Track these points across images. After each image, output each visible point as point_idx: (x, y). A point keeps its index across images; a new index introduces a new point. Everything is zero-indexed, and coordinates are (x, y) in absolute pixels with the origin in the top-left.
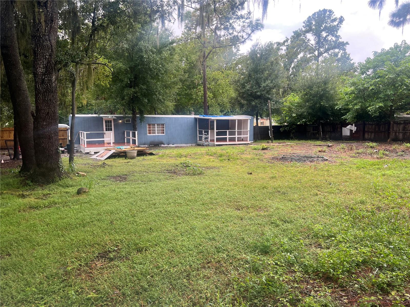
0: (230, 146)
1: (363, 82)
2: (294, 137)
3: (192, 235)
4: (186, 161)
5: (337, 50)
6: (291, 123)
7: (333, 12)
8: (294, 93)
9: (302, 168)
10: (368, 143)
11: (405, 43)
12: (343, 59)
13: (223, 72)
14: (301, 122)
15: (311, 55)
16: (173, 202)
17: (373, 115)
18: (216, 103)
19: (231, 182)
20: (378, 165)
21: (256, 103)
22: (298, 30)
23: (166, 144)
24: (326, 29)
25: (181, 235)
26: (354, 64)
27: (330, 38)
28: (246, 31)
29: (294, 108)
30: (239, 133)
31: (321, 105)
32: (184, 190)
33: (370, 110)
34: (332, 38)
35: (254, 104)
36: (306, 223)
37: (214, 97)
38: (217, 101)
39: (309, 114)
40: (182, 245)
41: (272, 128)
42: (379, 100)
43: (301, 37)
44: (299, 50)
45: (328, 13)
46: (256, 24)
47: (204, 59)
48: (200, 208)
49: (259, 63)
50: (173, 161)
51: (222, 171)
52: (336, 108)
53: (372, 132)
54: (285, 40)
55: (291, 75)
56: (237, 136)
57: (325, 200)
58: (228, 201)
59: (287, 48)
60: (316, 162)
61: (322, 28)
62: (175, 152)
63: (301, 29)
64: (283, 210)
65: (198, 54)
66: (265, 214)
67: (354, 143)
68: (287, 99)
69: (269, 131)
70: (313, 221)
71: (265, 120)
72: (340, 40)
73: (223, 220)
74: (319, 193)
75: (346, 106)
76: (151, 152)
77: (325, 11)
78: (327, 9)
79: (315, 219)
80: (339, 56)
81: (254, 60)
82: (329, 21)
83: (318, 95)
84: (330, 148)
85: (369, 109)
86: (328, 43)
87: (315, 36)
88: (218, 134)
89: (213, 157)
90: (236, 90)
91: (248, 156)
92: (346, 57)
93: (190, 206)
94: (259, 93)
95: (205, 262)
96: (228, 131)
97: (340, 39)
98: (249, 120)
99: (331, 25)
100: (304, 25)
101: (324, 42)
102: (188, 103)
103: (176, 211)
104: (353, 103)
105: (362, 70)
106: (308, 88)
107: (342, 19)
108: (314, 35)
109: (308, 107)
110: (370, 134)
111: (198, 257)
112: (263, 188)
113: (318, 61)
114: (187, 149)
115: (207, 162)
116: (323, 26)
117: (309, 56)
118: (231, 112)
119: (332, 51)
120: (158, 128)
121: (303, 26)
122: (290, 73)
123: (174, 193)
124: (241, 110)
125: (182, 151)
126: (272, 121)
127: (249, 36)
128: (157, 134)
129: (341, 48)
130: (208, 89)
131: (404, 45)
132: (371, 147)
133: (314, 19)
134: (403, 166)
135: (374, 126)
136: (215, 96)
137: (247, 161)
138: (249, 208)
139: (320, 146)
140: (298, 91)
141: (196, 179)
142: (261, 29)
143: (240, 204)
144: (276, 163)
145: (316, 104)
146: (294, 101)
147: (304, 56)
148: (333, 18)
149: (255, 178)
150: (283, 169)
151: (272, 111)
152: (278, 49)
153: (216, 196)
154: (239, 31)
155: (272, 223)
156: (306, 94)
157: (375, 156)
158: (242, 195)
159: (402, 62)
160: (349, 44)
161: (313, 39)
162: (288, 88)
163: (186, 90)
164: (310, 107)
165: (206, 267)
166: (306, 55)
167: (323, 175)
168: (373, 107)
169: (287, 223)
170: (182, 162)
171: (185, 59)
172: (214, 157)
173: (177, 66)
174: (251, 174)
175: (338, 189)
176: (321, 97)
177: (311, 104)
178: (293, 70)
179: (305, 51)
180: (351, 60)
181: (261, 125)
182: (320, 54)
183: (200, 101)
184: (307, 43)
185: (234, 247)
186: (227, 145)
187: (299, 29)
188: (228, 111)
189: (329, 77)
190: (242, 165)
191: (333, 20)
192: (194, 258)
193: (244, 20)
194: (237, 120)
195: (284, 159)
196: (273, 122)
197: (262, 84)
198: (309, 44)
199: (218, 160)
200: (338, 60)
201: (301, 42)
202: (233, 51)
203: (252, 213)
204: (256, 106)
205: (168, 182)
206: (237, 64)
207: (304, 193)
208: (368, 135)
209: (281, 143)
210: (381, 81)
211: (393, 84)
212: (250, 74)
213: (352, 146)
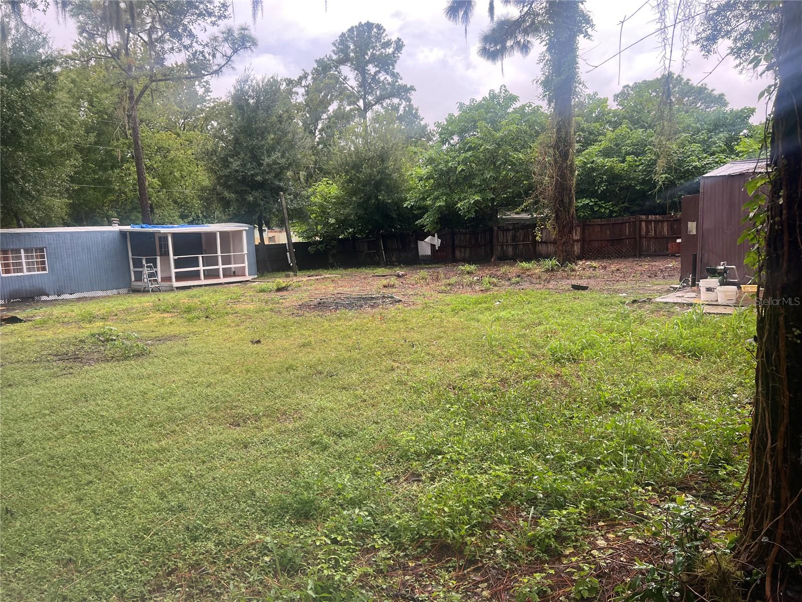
0: (207, 288)
1: (445, 157)
2: (335, 264)
3: (125, 508)
4: (104, 328)
5: (396, 101)
6: (328, 236)
7: (384, 30)
8: (327, 179)
9: (358, 321)
10: (463, 265)
11: (506, 91)
12: (407, 117)
13: (178, 135)
14: (346, 234)
15: (352, 107)
16: (71, 432)
17: (466, 216)
18: (168, 200)
19: (217, 364)
20: (485, 302)
21: (256, 198)
22: (323, 59)
23: (52, 292)
24: (374, 59)
25: (95, 513)
26: (426, 126)
27: (382, 76)
28: (220, 49)
29: (330, 207)
30: (227, 260)
31: (379, 200)
32: (102, 397)
33: (462, 209)
34: (386, 78)
35: (252, 199)
36: (381, 431)
37: (162, 187)
38: (170, 195)
39: (359, 218)
40: (98, 541)
41: (292, 247)
42: (473, 190)
43: (331, 72)
44: (329, 97)
45: (375, 30)
46: (240, 36)
47: (131, 103)
48: (144, 435)
49: (253, 117)
50: (71, 332)
51: (194, 344)
52: (405, 206)
53: (465, 247)
54: (302, 75)
55: (318, 145)
56: (221, 267)
57: (409, 378)
58: (211, 408)
59: (306, 91)
60: (381, 306)
61: (368, 58)
62: (77, 310)
63: (330, 57)
64: (332, 410)
65: (117, 91)
66: (297, 425)
67: (440, 268)
68: (316, 189)
69: (288, 253)
70: (394, 424)
71: (276, 232)
72: (400, 82)
73: (201, 455)
74: (396, 365)
75: (422, 202)
76: (14, 315)
77: (369, 25)
78: (373, 22)
79: (397, 421)
80: (401, 112)
81: (243, 110)
82: (378, 44)
83: (373, 182)
84: (401, 280)
85: (459, 205)
86: (380, 86)
87: (356, 72)
88: (178, 264)
89: (169, 315)
90: (211, 170)
91: (248, 306)
92: (412, 115)
93: (117, 436)
94: (259, 178)
95: (161, 573)
96: (200, 257)
97: (399, 80)
98: (244, 234)
99: (382, 53)
100: (335, 48)
101: (372, 83)
102: (103, 201)
103: (79, 454)
104: (432, 197)
105: (443, 136)
106: (353, 168)
107: (401, 43)
108: (355, 69)
109: (356, 205)
110: (462, 250)
111: (141, 563)
112: (287, 369)
113: (365, 118)
114: (108, 302)
115: (156, 327)
116: (369, 54)
117: (348, 108)
118: (205, 217)
119: (388, 101)
120: (27, 257)
121: (333, 51)
122: (317, 139)
123: (75, 409)
124: (224, 212)
125: (93, 308)
126: (292, 233)
127: (229, 61)
128: (26, 273)
129: (403, 96)
130: (147, 168)
131: (504, 93)
132: (468, 273)
133: (352, 38)
134: (524, 302)
135: (468, 235)
136: (164, 184)
137: (247, 316)
138: (259, 418)
139: (383, 276)
140: (335, 175)
141: (132, 369)
142: (253, 48)
143: (240, 411)
144: (308, 315)
145: (369, 198)
146: (330, 193)
147: (339, 108)
148: (385, 41)
149: (268, 351)
150: (323, 326)
151: (289, 214)
152: (290, 93)
153: (183, 400)
154: (205, 42)
155: (313, 443)
156: (350, 181)
157: (477, 288)
158: (242, 390)
159: (504, 122)
160: (415, 90)
161: (354, 77)
162: (315, 168)
163: (94, 172)
164: (360, 205)
165: (164, 586)
166: (342, 105)
167: (398, 331)
168: (465, 201)
169: (343, 438)
170: (96, 331)
171: (86, 104)
172: (173, 315)
173: (66, 115)
174: (258, 342)
175: (429, 354)
176: (378, 185)
177: (360, 198)
178: (322, 135)
179: (341, 99)
180: (422, 120)
181: (270, 243)
182: (368, 106)
183: (131, 194)
184: (344, 84)
185: (232, 518)
186: (201, 286)
187: (326, 56)
188: (198, 216)
189: (388, 148)
190: (238, 325)
191: (384, 43)
192: (129, 571)
193: (213, 19)
194: (218, 233)
195: (322, 306)
196: (294, 235)
197: (264, 160)
198: (346, 85)
199: (182, 320)
200: (401, 118)
201: (333, 81)
202: (196, 93)
203: (268, 427)
204: (255, 204)
205: (57, 382)
206: (207, 119)
207: (368, 370)
208: (461, 252)
209: (312, 276)
210: (474, 156)
211: (491, 160)
212: (237, 139)
213: (438, 272)
